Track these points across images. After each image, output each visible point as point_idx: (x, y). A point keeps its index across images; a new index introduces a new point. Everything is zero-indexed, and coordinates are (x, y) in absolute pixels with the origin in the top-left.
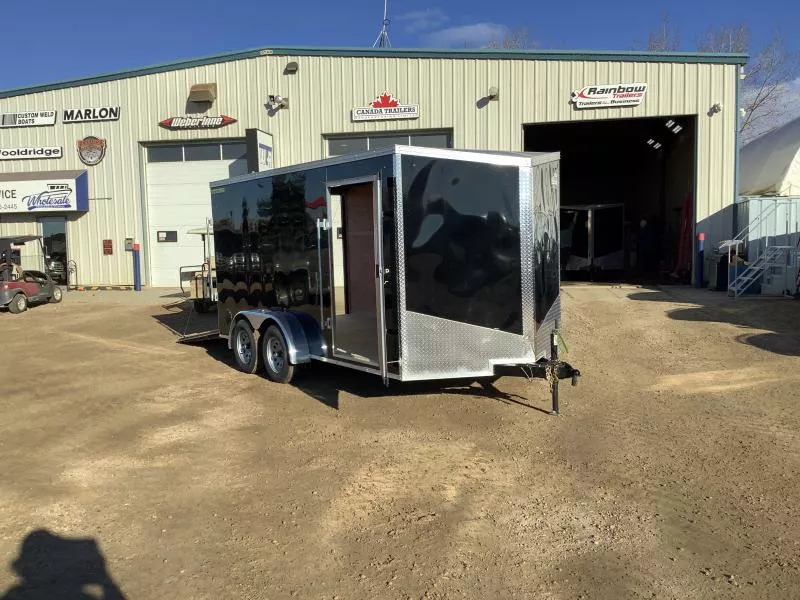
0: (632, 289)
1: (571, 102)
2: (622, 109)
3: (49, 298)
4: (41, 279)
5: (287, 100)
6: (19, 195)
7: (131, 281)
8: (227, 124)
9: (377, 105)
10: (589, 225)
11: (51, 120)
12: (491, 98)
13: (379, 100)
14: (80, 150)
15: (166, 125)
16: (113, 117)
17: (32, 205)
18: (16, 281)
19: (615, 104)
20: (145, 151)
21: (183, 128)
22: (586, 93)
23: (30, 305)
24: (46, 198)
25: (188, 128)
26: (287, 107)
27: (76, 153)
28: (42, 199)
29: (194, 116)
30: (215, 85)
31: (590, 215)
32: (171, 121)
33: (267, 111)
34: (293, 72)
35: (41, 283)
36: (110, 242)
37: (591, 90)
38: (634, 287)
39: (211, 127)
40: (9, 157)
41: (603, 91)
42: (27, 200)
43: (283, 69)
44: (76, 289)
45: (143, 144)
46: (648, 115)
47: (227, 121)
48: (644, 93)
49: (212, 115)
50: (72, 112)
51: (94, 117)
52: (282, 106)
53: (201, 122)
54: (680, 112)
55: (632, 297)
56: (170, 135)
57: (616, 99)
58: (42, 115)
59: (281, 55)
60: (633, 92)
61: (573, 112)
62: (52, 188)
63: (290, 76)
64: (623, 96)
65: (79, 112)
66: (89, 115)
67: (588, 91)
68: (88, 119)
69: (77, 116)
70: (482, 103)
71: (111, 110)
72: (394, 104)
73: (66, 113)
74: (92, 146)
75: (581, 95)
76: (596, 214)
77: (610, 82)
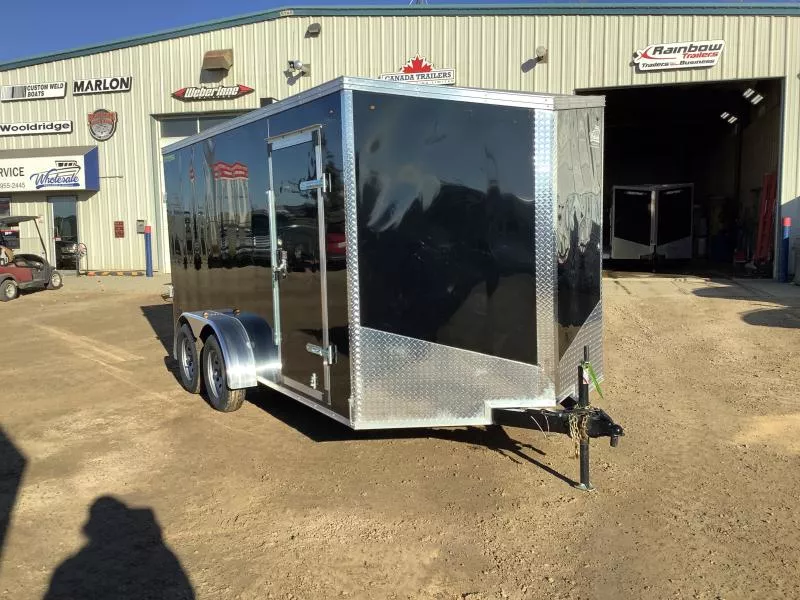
0: (699, 283)
1: (633, 64)
2: (694, 72)
3: (46, 285)
4: (38, 264)
5: (308, 66)
6: (27, 172)
7: (143, 266)
8: (244, 94)
9: (408, 70)
10: (653, 208)
11: (60, 92)
12: (539, 59)
13: (411, 64)
14: (91, 124)
15: (179, 96)
16: (124, 88)
17: (40, 184)
18: (6, 265)
19: (685, 66)
20: (158, 124)
21: (197, 99)
22: (650, 53)
23: (20, 292)
24: (54, 176)
25: (202, 99)
26: (309, 75)
27: (87, 128)
28: (50, 177)
29: (208, 85)
30: (231, 51)
31: (653, 196)
32: (184, 91)
33: (286, 79)
34: (315, 35)
35: (38, 268)
36: (121, 223)
37: (656, 50)
38: (702, 280)
39: (226, 98)
40: (19, 132)
41: (671, 50)
42: (34, 178)
43: (305, 31)
44: (86, 274)
45: (156, 117)
46: (725, 78)
47: (244, 91)
48: (720, 51)
49: (228, 85)
50: (82, 83)
51: (105, 88)
52: (303, 74)
53: (216, 93)
54: (764, 74)
55: (699, 293)
56: (183, 107)
57: (686, 60)
58: (52, 87)
59: (302, 16)
60: (708, 51)
61: (635, 75)
62: (61, 165)
63: (312, 39)
64: (695, 56)
65: (90, 83)
66: (99, 86)
67: (653, 49)
68: (98, 90)
69: (87, 88)
70: (527, 66)
71: (122, 80)
72: (427, 69)
73: (76, 84)
74: (103, 120)
75: (645, 55)
76: (661, 195)
77: (680, 40)
